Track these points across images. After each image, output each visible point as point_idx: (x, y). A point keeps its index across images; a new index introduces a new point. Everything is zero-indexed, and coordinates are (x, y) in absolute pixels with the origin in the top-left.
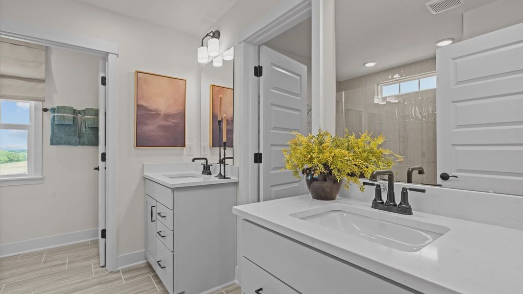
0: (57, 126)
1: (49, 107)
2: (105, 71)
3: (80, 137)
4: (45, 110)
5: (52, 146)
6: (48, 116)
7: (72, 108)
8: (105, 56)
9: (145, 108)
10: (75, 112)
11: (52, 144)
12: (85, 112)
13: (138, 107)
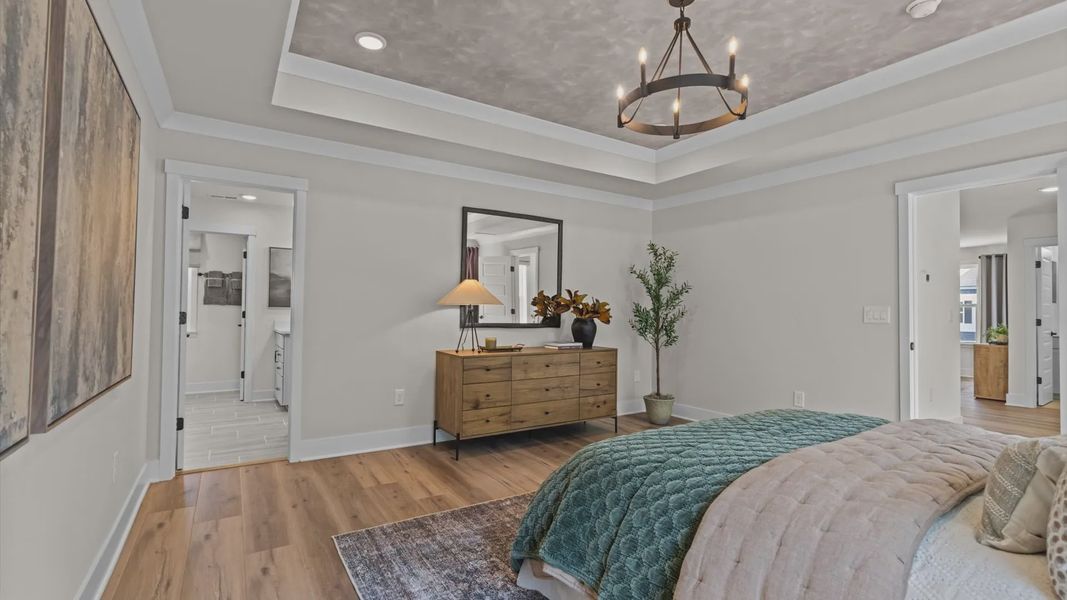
0: (209, 288)
1: (203, 272)
2: (246, 247)
3: (227, 297)
4: (200, 274)
5: (206, 306)
6: (203, 279)
7: (220, 272)
8: (246, 237)
9: (276, 276)
10: (224, 276)
11: (205, 303)
12: (232, 275)
13: (271, 275)
